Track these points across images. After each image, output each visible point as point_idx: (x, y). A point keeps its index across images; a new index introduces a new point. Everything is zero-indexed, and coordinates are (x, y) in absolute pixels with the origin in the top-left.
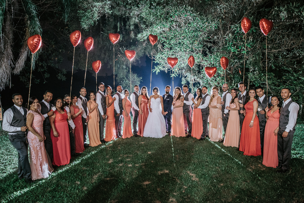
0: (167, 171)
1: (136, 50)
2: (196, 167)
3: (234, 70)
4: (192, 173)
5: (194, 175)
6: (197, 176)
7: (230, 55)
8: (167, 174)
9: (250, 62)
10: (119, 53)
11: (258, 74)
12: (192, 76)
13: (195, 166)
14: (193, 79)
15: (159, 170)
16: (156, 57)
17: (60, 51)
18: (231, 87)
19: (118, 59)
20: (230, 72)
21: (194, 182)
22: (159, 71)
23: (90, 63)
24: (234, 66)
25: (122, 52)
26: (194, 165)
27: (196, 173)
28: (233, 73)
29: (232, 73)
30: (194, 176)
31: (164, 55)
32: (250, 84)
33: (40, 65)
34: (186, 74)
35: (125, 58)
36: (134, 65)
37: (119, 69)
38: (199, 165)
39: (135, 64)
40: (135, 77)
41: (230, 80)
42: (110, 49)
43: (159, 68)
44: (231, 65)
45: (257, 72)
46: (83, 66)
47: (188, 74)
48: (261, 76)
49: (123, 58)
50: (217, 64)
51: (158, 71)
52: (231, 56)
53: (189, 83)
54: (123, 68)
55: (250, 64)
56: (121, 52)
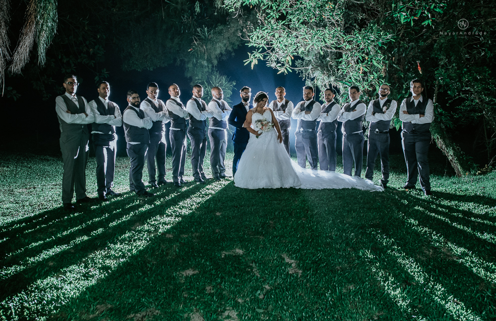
0: (240, 252)
1: (226, 32)
2: (302, 246)
3: (407, 64)
4: (292, 258)
5: (293, 262)
6: (299, 265)
7: (399, 34)
8: (237, 257)
9: (441, 46)
10: (195, 38)
11: (455, 70)
12: (325, 77)
13: (301, 244)
14: (327, 82)
15: (223, 249)
16: (252, 36)
17: (99, 37)
18: (399, 97)
19: (194, 49)
20: (398, 68)
21: (290, 278)
22: (257, 63)
23: (151, 58)
24: (406, 55)
25: (201, 35)
26: (302, 242)
27: (301, 259)
28: (404, 70)
29: (403, 68)
30: (293, 265)
31: (266, 31)
32: (438, 90)
33: (65, 61)
34: (313, 74)
35: (206, 46)
36: (222, 60)
37: (195, 66)
38: (311, 242)
39: (224, 58)
40: (224, 82)
41: (399, 82)
42: (180, 31)
43: (256, 56)
44: (402, 54)
45: (454, 65)
46: (137, 65)
47: (318, 74)
48: (462, 73)
49: (202, 46)
50: (370, 48)
51: (255, 62)
52: (402, 36)
53: (320, 91)
54: (202, 66)
55: (440, 49)
56: (199, 36)
